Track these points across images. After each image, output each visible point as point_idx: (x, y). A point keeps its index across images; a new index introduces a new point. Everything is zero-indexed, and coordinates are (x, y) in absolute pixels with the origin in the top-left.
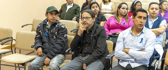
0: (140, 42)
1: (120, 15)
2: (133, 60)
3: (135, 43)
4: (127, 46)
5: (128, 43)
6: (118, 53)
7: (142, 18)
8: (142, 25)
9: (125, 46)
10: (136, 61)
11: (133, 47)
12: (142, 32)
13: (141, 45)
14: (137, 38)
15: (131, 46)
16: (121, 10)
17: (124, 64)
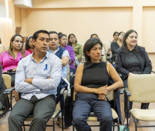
0: (45, 70)
1: (13, 49)
2: (39, 90)
3: (38, 71)
4: (29, 76)
5: (30, 71)
6: (19, 84)
7: (45, 40)
8: (46, 48)
9: (27, 75)
10: (42, 91)
11: (37, 76)
12: (46, 57)
13: (45, 73)
14: (40, 65)
15: (35, 75)
16: (15, 44)
17: (28, 97)
